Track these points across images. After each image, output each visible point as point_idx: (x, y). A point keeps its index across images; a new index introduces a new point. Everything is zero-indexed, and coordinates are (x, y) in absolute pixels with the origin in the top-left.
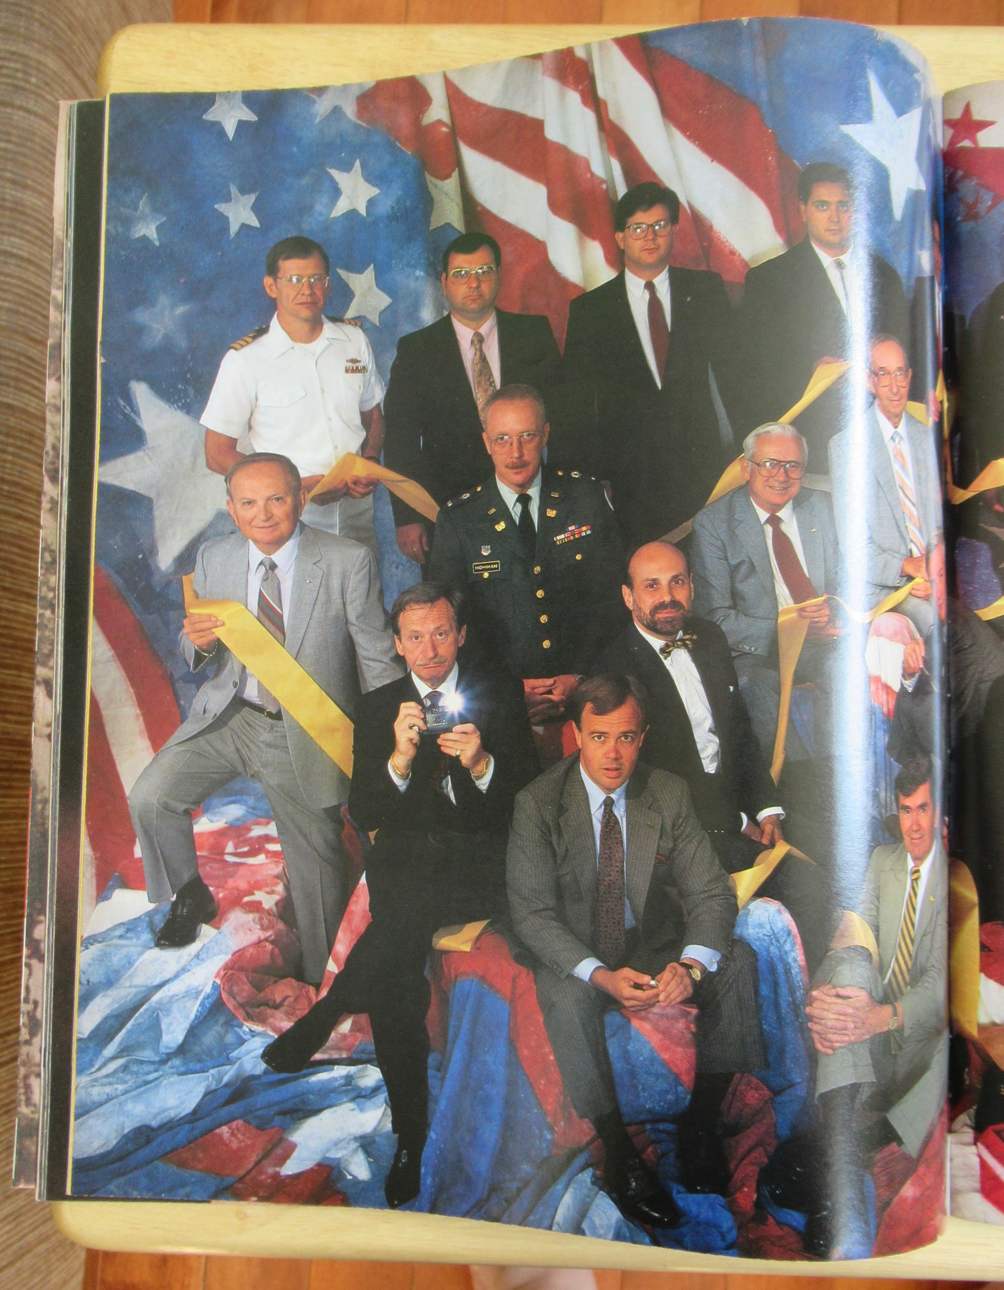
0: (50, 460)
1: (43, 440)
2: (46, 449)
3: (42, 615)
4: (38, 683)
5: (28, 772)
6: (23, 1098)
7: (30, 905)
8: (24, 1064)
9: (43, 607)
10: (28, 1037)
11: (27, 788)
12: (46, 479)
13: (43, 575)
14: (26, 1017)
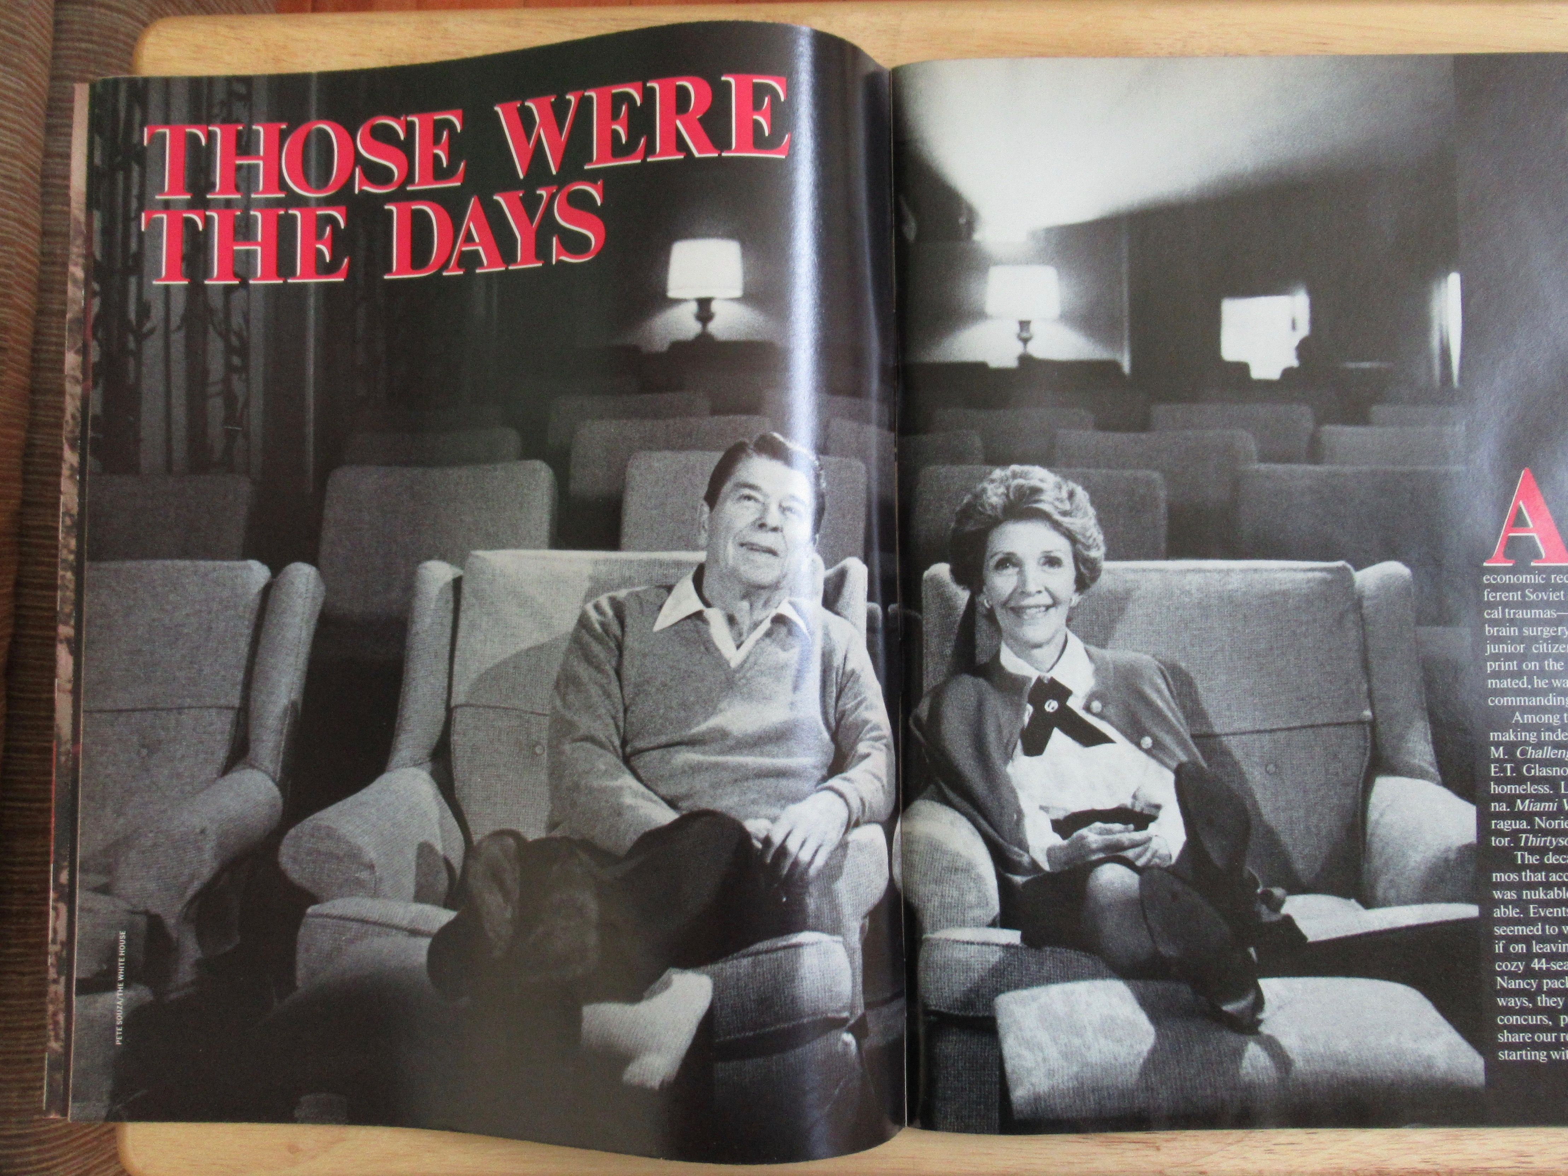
0: (69, 429)
1: (62, 410)
2: (66, 419)
3: (63, 577)
4: (61, 642)
5: (51, 728)
6: (52, 1033)
7: (56, 852)
8: (52, 1002)
9: (65, 569)
10: (55, 976)
11: (51, 741)
12: (66, 447)
13: (64, 538)
14: (53, 957)
